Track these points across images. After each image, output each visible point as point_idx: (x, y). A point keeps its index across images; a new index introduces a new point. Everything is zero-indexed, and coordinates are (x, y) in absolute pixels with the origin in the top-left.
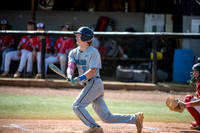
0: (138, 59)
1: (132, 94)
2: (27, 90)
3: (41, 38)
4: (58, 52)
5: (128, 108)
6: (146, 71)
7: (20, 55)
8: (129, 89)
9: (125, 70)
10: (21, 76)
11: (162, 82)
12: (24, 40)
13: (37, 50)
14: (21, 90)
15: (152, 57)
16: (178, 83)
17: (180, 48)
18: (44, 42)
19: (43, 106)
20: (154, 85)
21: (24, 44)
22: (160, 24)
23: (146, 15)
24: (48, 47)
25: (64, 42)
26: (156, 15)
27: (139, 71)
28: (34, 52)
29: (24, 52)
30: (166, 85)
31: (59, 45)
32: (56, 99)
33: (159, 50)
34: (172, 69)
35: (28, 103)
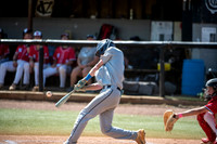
0: (145, 70)
1: (137, 108)
2: (24, 104)
3: (39, 47)
4: (57, 62)
5: (133, 123)
6: (153, 83)
7: (16, 66)
8: (134, 102)
9: (130, 83)
10: (17, 89)
11: (170, 95)
12: (20, 50)
13: (35, 61)
14: (17, 103)
15: (159, 68)
16: (187, 96)
17: (190, 58)
18: (42, 51)
19: (41, 121)
20: (161, 98)
21: (20, 54)
22: (168, 32)
23: (153, 23)
24: (46, 57)
25: (63, 52)
26: (163, 23)
27: (145, 84)
28: (31, 62)
29: (20, 62)
30: (174, 99)
31: (58, 55)
32: (55, 114)
33: (167, 61)
34: (181, 80)
35: (24, 117)
